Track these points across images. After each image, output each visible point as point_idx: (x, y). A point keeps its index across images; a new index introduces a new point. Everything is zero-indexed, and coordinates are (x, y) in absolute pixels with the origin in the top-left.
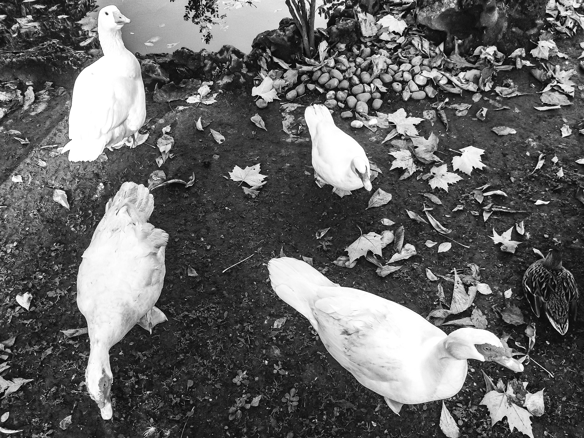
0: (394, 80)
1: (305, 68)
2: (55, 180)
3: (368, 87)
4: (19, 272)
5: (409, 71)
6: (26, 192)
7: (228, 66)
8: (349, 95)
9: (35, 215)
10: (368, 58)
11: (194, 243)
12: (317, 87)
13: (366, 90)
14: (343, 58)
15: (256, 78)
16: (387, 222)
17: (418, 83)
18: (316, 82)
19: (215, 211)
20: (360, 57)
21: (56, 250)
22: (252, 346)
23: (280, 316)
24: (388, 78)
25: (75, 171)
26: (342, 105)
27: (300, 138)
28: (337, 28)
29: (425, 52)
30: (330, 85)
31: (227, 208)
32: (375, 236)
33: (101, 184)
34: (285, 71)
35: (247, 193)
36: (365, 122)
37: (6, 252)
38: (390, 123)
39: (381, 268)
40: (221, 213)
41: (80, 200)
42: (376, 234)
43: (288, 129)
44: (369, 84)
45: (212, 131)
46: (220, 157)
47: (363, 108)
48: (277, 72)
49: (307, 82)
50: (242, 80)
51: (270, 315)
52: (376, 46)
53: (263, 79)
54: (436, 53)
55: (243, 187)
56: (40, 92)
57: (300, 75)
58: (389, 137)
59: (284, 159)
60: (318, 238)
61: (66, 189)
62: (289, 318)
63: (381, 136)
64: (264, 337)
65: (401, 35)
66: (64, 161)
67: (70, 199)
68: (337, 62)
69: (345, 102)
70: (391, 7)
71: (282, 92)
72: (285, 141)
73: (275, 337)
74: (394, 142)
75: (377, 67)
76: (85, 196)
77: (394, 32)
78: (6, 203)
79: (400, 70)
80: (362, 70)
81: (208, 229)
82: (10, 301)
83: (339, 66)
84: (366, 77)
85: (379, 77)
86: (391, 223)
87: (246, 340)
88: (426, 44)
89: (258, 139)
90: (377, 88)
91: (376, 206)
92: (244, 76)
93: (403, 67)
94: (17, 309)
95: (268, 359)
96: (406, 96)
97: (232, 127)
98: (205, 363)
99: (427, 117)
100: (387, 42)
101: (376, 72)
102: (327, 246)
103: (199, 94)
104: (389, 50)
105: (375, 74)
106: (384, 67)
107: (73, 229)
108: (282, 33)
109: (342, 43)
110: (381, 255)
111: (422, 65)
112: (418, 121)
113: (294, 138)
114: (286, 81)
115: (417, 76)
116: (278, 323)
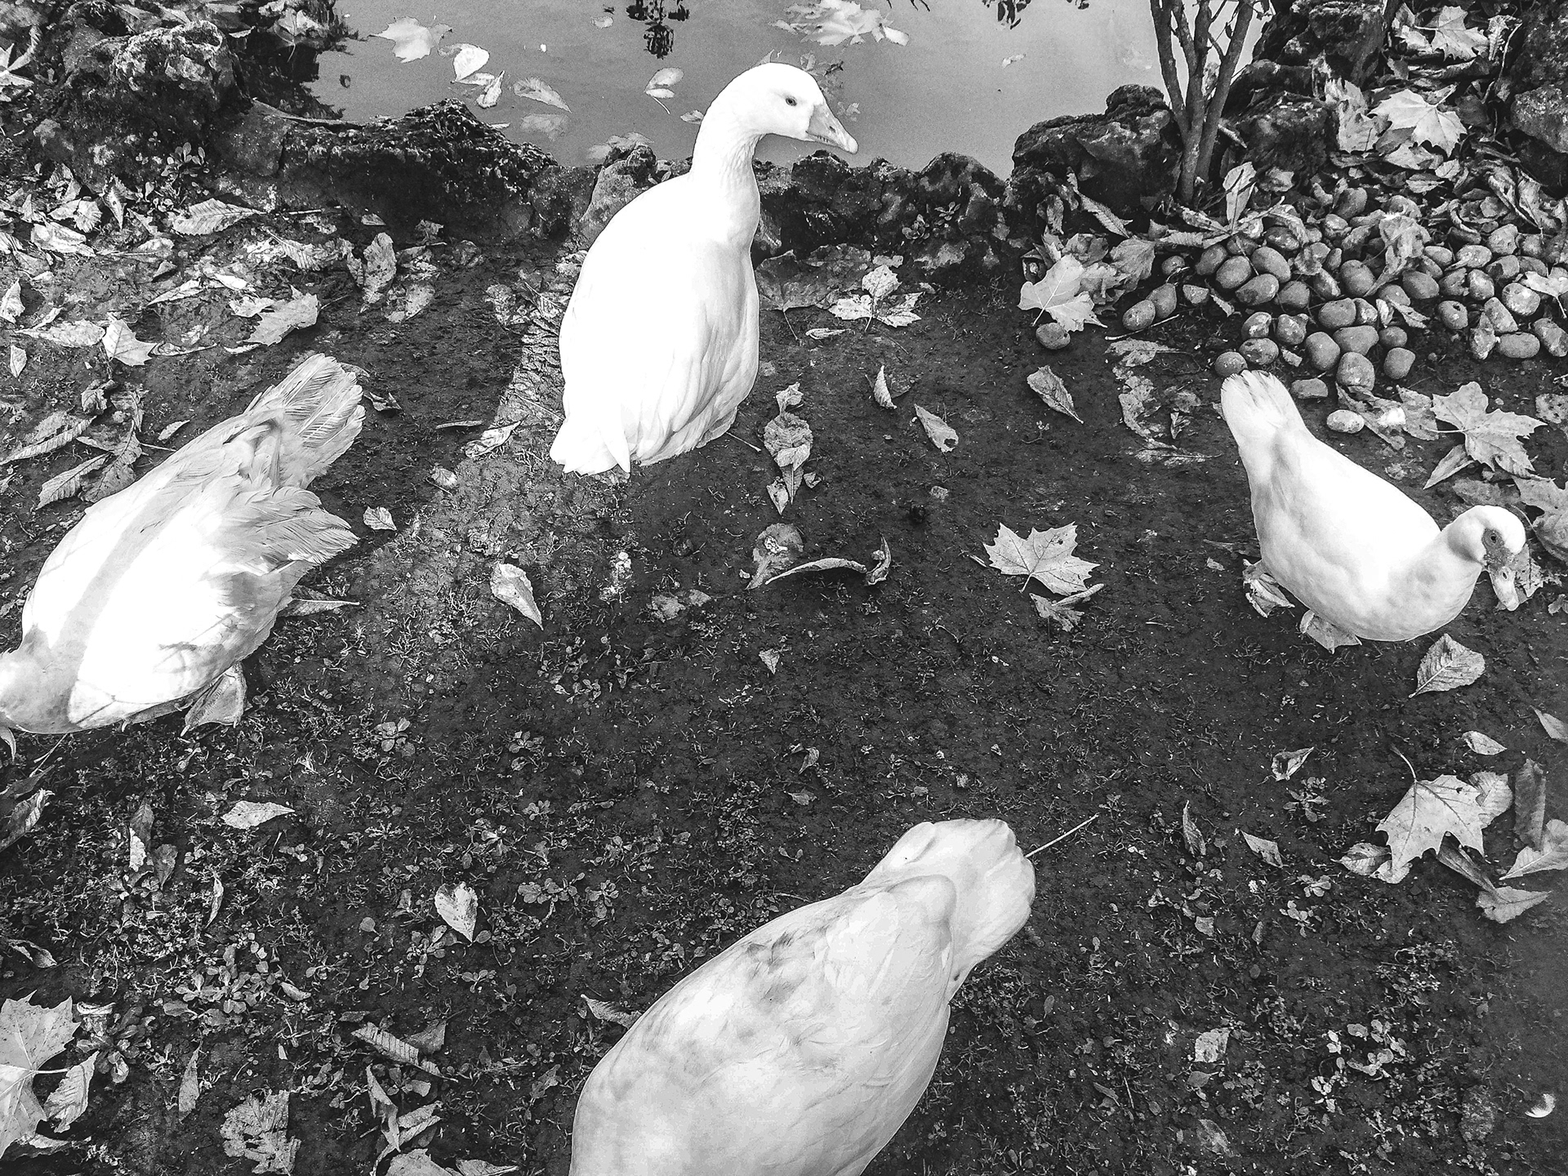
0: (1444, 295)
1: (1178, 237)
2: (489, 532)
3: (1372, 309)
4: (427, 815)
5: (1484, 269)
6: (409, 562)
7: (955, 216)
8: (1311, 329)
9: (445, 636)
10: (1360, 219)
11: (918, 763)
12: (1216, 298)
13: (1365, 317)
14: (1284, 212)
15: (1028, 255)
16: (1481, 743)
17: (1515, 307)
18: (1210, 280)
19: (965, 666)
20: (1335, 212)
21: (524, 752)
22: (1142, 1116)
23: (1208, 1023)
24: (1426, 286)
25: (543, 509)
26: (1297, 360)
27: (1181, 453)
28: (1274, 125)
29: (1525, 213)
30: (1254, 294)
31: (995, 659)
32: (1459, 790)
33: (623, 555)
34: (1114, 240)
35: (1045, 614)
36: (1368, 415)
37: (378, 748)
38: (1442, 425)
39: (1492, 897)
40: (983, 674)
41: (566, 598)
42: (1462, 784)
43: (1138, 419)
44: (1372, 299)
45: (922, 413)
46: (951, 494)
47: (1359, 373)
48: (1089, 243)
49: (1180, 280)
50: (990, 258)
51: (1178, 1017)
52: (1377, 181)
53: (1053, 262)
54: (1558, 221)
55: (1033, 597)
56: (409, 251)
57: (1164, 253)
58: (1442, 471)
59: (1138, 515)
60: (1279, 777)
61: (523, 561)
62: (1237, 1035)
63: (1421, 464)
64: (1172, 1087)
65: (1449, 153)
66: (508, 473)
67: (539, 595)
68: (1269, 223)
69: (1304, 349)
70: (1411, 68)
71: (1108, 303)
72: (1133, 458)
73: (1204, 1089)
74: (1461, 486)
75: (1396, 250)
76: (580, 589)
77: (1427, 144)
78: (356, 590)
79: (1460, 263)
80: (1348, 255)
81: (951, 721)
82: (413, 906)
83: (1278, 239)
84: (1361, 276)
85: (1398, 280)
86: (1496, 748)
87: (1122, 1096)
88: (1529, 192)
89: (1054, 447)
90: (1397, 315)
91: (1441, 688)
92: (998, 246)
93: (1467, 255)
94: (438, 934)
95: (1194, 1162)
96: (1483, 345)
97: (975, 402)
98: (1014, 1159)
99: (1550, 416)
100: (1410, 172)
101: (1394, 266)
102: (1316, 807)
103: (867, 292)
104: (1418, 198)
105: (1390, 271)
106: (1414, 251)
107: (559, 689)
108: (1128, 133)
109: (1283, 168)
110: (1481, 851)
111: (1520, 252)
112: (1526, 425)
113: (1158, 449)
114: (1120, 271)
115: (1514, 286)
116: (1209, 1046)
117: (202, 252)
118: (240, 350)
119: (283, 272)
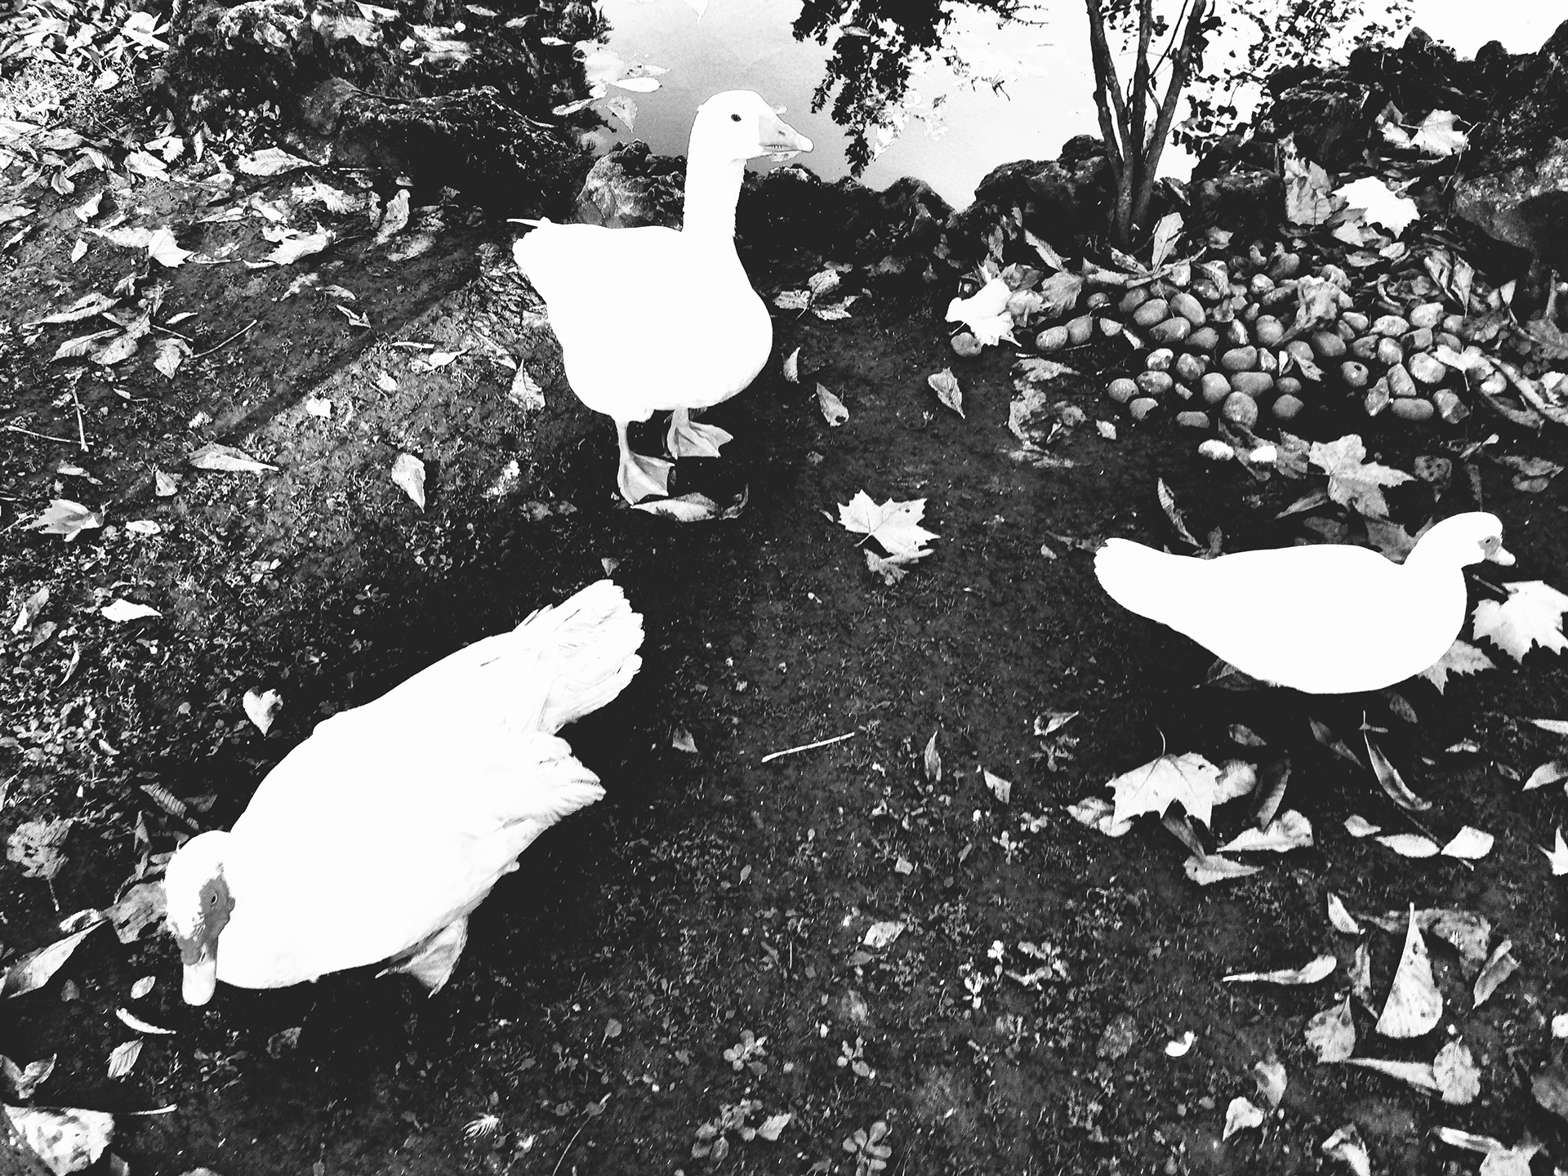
0: (1350, 354)
1: (1106, 276)
2: (407, 431)
3: (1271, 358)
4: (267, 636)
5: (1397, 338)
6: (332, 443)
7: (902, 233)
8: (1210, 369)
9: (339, 504)
10: (1287, 281)
11: (707, 666)
12: (1126, 332)
13: (1264, 365)
14: (1216, 269)
15: (967, 276)
16: (1242, 735)
17: (1419, 375)
18: (1127, 318)
19: (781, 597)
20: (1267, 274)
21: (368, 601)
22: (796, 977)
23: (888, 916)
24: (1332, 344)
25: (459, 419)
26: (1186, 393)
27: (1050, 457)
28: (1218, 188)
29: (1455, 295)
30: (1165, 332)
31: (811, 596)
32: (1201, 767)
33: (514, 465)
34: (1050, 272)
35: (873, 568)
36: (1241, 451)
37: (247, 579)
38: (1312, 467)
39: (1201, 861)
40: (795, 606)
41: (454, 491)
42: (1207, 763)
43: (1022, 425)
44: (1275, 351)
45: (821, 390)
46: (826, 461)
47: (1243, 408)
48: (1026, 272)
49: (1099, 313)
50: (929, 274)
51: (863, 907)
52: (1318, 252)
53: (984, 283)
54: (1488, 306)
55: (866, 551)
56: (425, 208)
57: (1089, 289)
58: (1300, 505)
59: (991, 502)
60: (1038, 732)
61: (427, 457)
62: (911, 928)
63: (1279, 498)
64: (836, 960)
65: (1397, 237)
66: (441, 388)
67: (431, 485)
68: (1198, 274)
69: (1196, 384)
70: (1384, 159)
71: (1028, 326)
72: (1005, 456)
73: (862, 967)
74: (1314, 522)
75: (1308, 309)
76: (468, 485)
77: (1377, 226)
78: (279, 459)
79: (1374, 330)
80: (1263, 311)
81: (751, 638)
82: (227, 702)
83: (1201, 288)
84: (1271, 328)
85: (1305, 336)
86: (1256, 741)
87: (784, 957)
88: (1464, 276)
89: (935, 436)
90: (1296, 365)
92: (939, 265)
93: (1382, 324)
94: (241, 724)
95: (830, 1023)
96: (1375, 403)
97: (876, 389)
98: (664, 987)
99: (1425, 474)
100: (1352, 249)
101: (1303, 320)
102: (1058, 761)
103: (809, 289)
104: (1351, 271)
105: (1298, 327)
106: (1327, 312)
107: (419, 560)
108: (1064, 172)
109: (1223, 229)
110: (1208, 823)
111: (1439, 328)
112: (1394, 477)
113: (1032, 451)
114: (1046, 299)
115: (1419, 356)
116: (880, 934)
117: (256, 189)
118: (256, 265)
119: (315, 212)
